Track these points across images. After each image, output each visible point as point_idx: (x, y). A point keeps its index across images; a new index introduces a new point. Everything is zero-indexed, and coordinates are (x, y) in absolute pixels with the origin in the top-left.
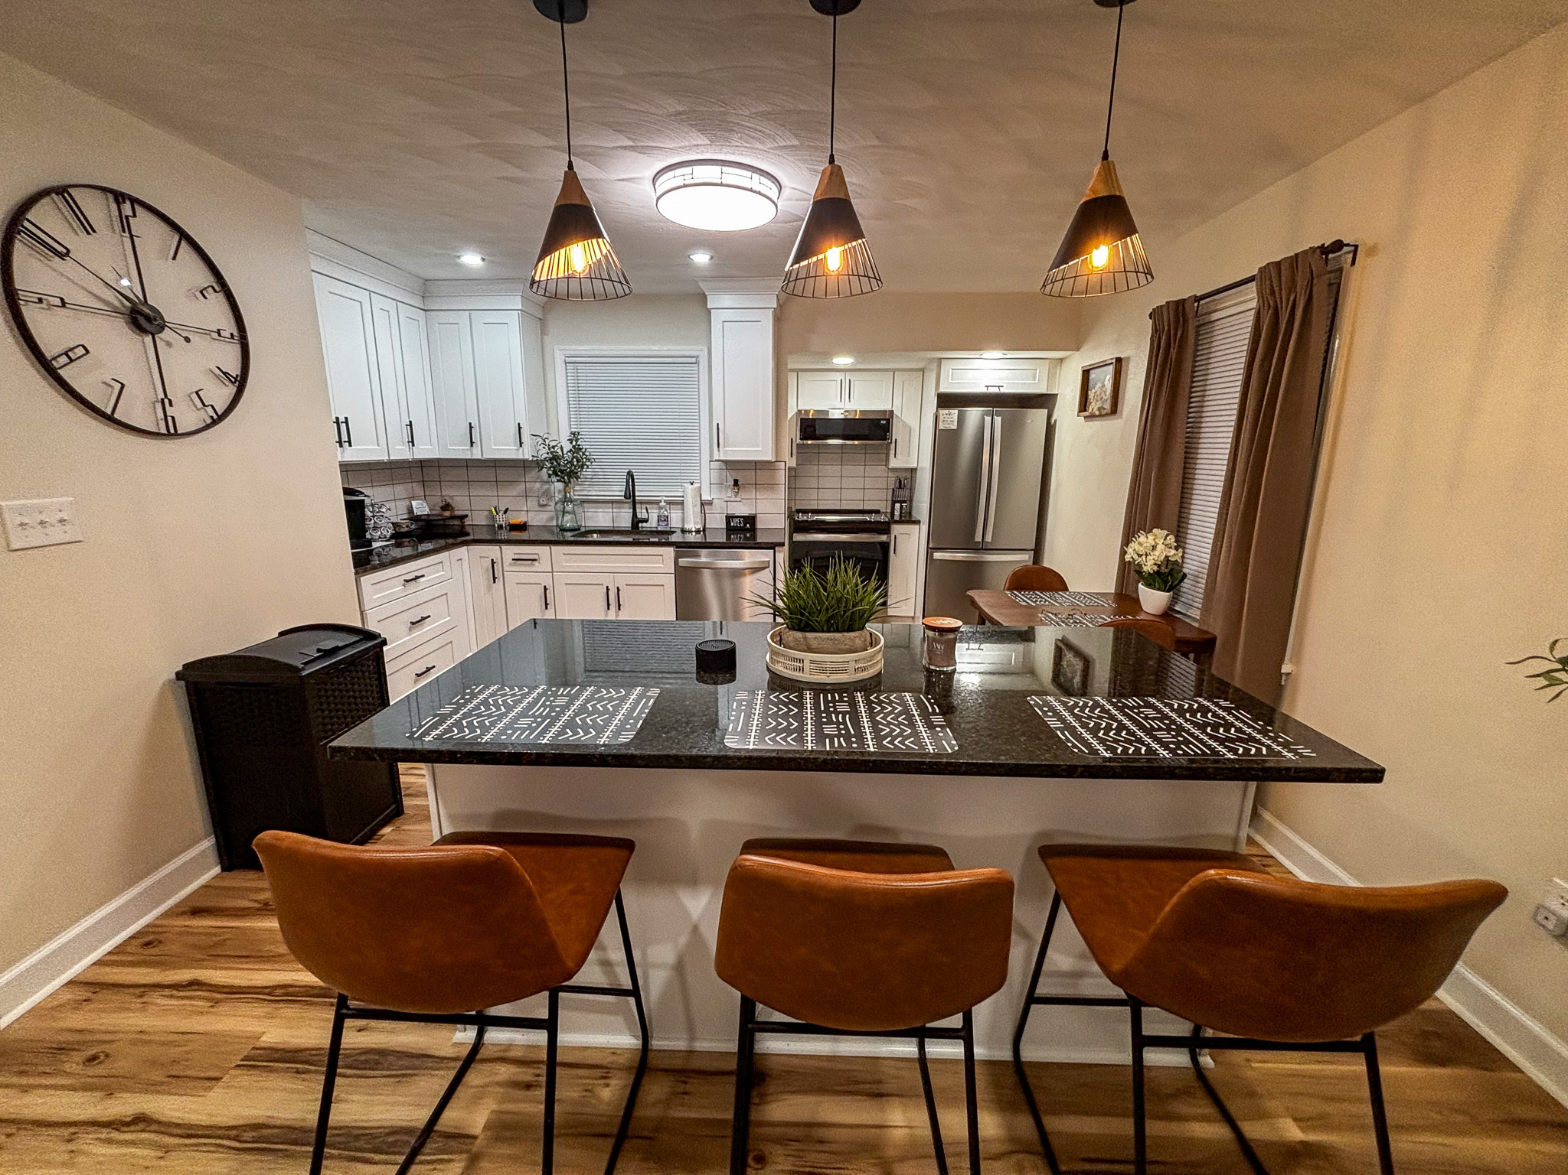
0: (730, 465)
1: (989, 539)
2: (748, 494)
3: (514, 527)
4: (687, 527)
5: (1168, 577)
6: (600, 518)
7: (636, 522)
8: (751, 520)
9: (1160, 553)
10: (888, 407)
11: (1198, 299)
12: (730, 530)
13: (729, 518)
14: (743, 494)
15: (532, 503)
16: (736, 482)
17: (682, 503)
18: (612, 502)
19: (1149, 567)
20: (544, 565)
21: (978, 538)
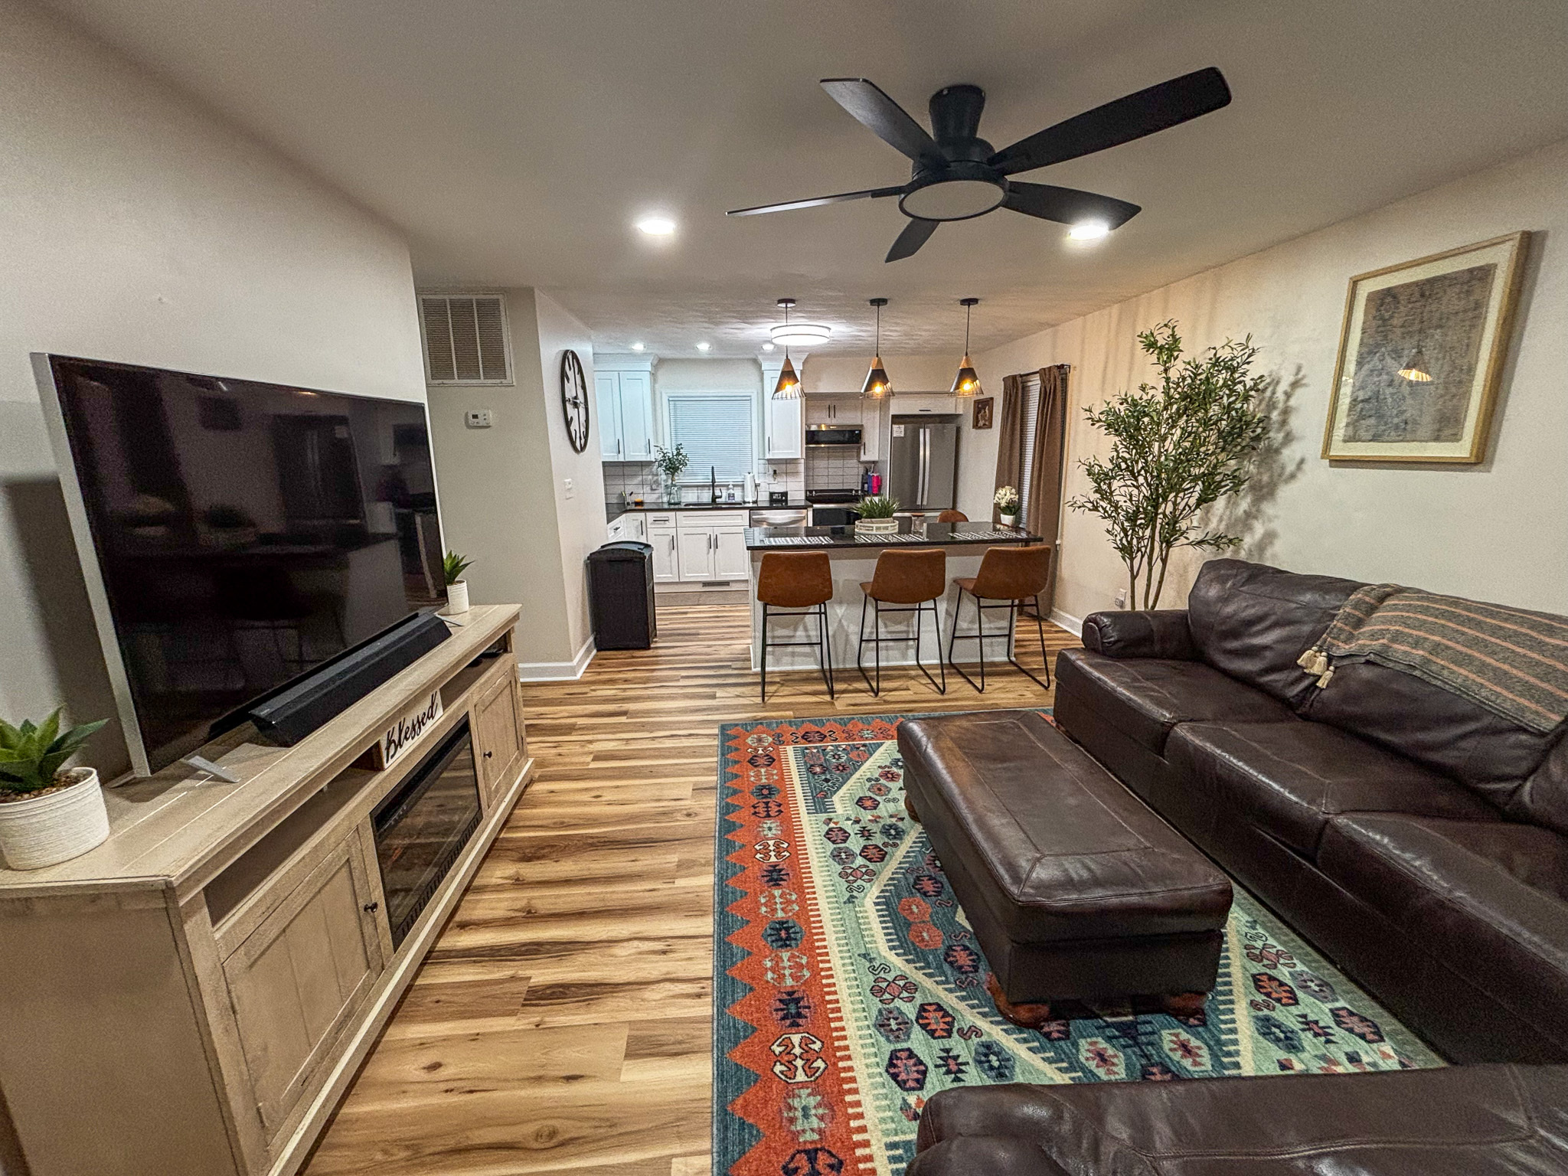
0: (770, 461)
1: (925, 503)
2: (781, 479)
3: (637, 504)
4: (746, 500)
5: (1013, 508)
6: (690, 497)
7: (714, 498)
8: (785, 494)
9: (1008, 497)
10: (859, 423)
11: (1021, 376)
12: (772, 501)
13: (772, 494)
14: (779, 479)
15: (647, 489)
16: (775, 472)
17: (743, 486)
18: (697, 486)
19: (1003, 504)
20: (672, 523)
21: (919, 503)
